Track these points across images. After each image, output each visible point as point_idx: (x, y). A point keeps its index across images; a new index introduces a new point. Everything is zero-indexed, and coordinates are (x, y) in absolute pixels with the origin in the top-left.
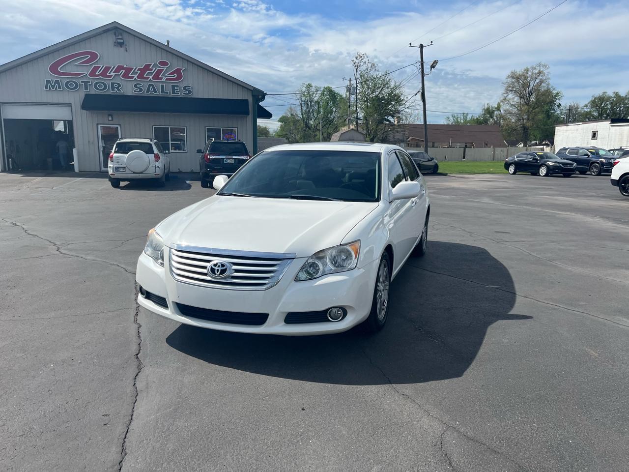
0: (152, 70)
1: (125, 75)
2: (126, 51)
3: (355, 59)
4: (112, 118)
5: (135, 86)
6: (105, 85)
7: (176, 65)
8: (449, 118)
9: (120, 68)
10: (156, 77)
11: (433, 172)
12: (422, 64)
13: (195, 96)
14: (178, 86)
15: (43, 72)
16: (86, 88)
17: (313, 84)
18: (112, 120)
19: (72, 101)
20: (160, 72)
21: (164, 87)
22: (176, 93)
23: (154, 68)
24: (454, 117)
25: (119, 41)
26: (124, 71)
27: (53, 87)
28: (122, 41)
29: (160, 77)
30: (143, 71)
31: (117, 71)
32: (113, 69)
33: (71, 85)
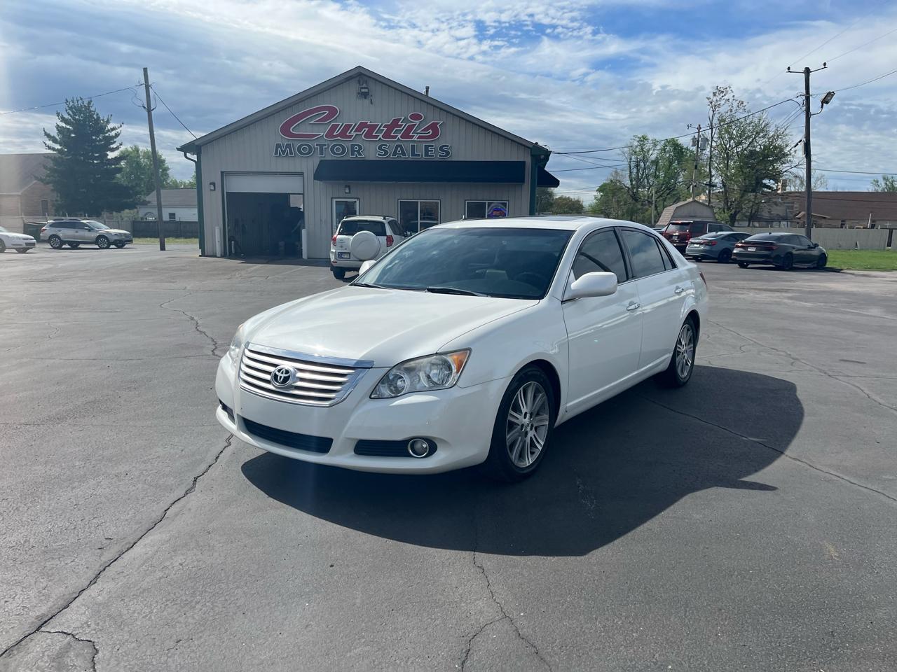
0: (402, 125)
1: (369, 135)
2: (372, 103)
3: (711, 95)
4: (349, 189)
5: (380, 148)
6: (343, 147)
7: (431, 118)
8: (877, 182)
9: (363, 125)
10: (406, 135)
11: (815, 265)
12: (808, 99)
13: (455, 159)
14: (433, 146)
15: (272, 135)
16: (321, 154)
17: (650, 137)
18: (350, 193)
19: (304, 170)
20: (410, 128)
21: (416, 148)
22: (430, 156)
23: (404, 124)
24: (887, 180)
25: (363, 90)
26: (367, 129)
27: (283, 153)
28: (366, 90)
29: (411, 134)
30: (390, 128)
31: (359, 129)
32: (354, 127)
33: (304, 149)
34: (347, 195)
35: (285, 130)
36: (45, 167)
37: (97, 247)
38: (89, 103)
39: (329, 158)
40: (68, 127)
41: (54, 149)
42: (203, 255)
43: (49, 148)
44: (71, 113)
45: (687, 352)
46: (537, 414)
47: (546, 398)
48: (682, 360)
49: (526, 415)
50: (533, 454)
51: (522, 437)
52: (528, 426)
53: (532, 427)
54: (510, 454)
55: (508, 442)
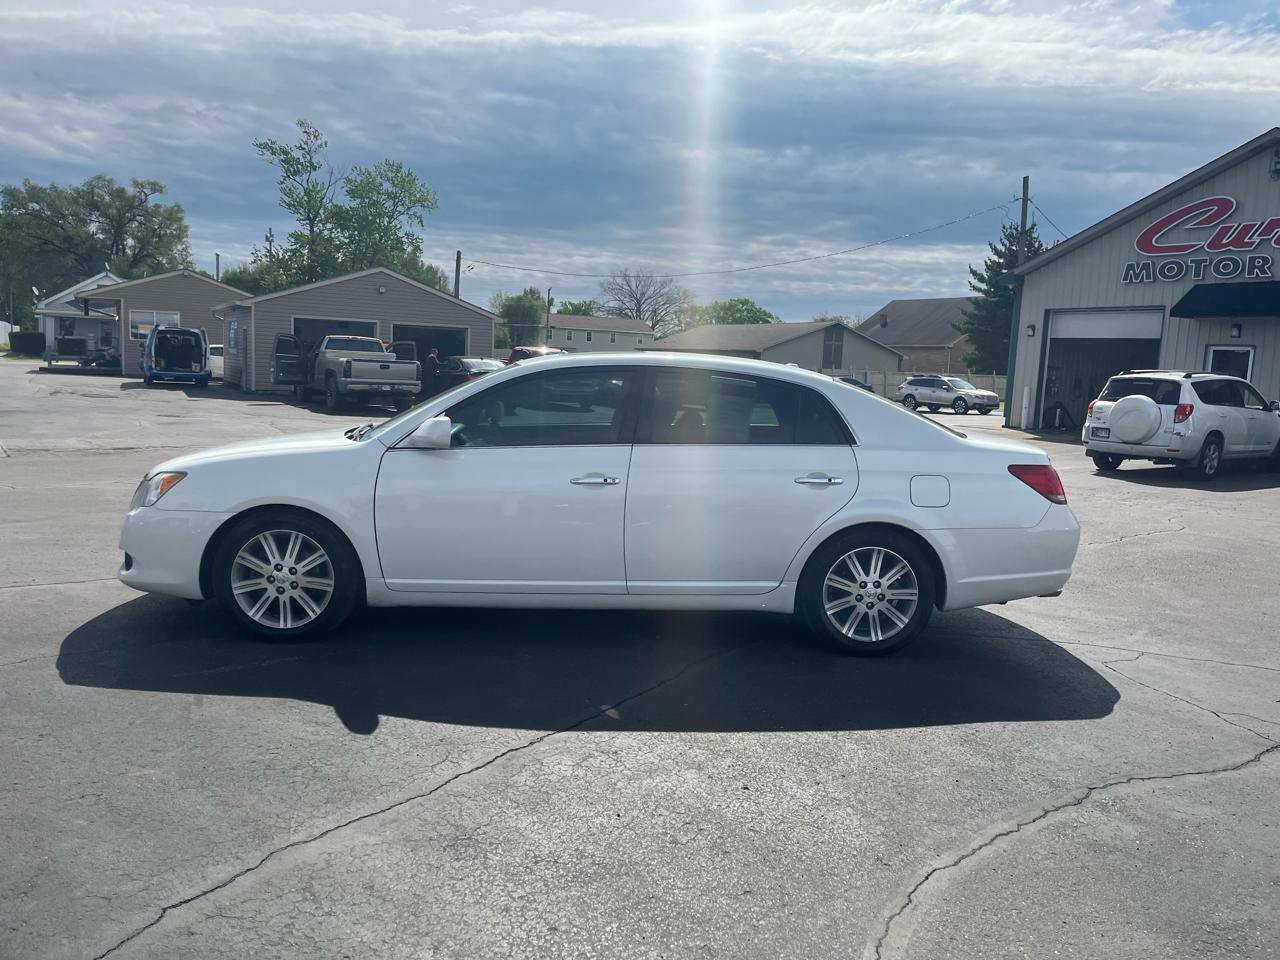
4: (1240, 331)
6: (1236, 263)
9: (1273, 225)
15: (1125, 250)
16: (1197, 274)
18: (1239, 336)
19: (1167, 302)
25: (1278, 166)
31: (1268, 231)
32: (1259, 228)
33: (1170, 270)
34: (1235, 341)
35: (1144, 243)
37: (953, 411)
38: (1032, 228)
39: (1208, 281)
40: (1001, 261)
41: (979, 290)
42: (1007, 426)
43: (975, 288)
44: (1007, 243)
45: (882, 597)
46: (309, 573)
47: (326, 557)
48: (862, 608)
49: (278, 568)
50: (301, 619)
51: (272, 592)
52: (284, 582)
53: (294, 585)
54: (243, 604)
55: (238, 588)
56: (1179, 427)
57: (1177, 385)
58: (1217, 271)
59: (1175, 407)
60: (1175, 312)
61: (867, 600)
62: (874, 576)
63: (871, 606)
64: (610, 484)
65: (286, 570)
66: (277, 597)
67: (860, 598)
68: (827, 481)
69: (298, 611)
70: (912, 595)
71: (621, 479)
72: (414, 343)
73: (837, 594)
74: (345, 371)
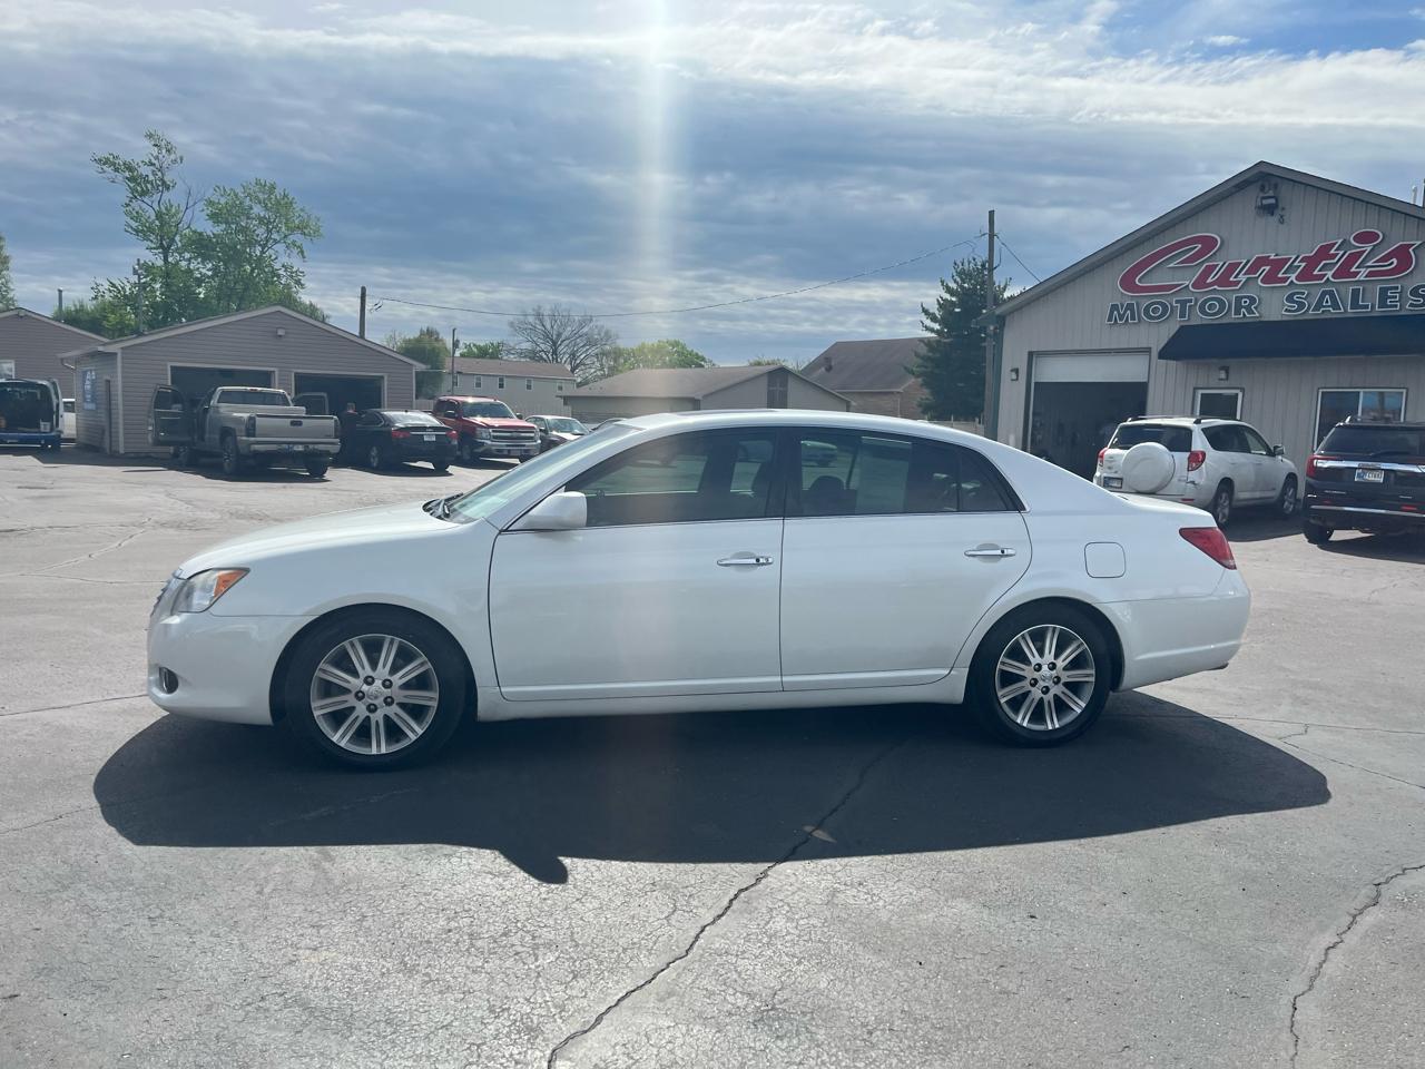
0: (1335, 256)
1: (1270, 278)
2: (1282, 222)
4: (1227, 372)
5: (1290, 298)
6: (1221, 303)
7: (1400, 236)
9: (1261, 262)
10: (1344, 272)
14: (1397, 288)
15: (1107, 290)
16: (1182, 315)
18: (1227, 379)
19: (1152, 344)
20: (1354, 258)
22: (1391, 306)
23: (1342, 252)
25: (1265, 202)
26: (1268, 268)
28: (1273, 201)
29: (1353, 269)
30: (1311, 262)
31: (1254, 269)
32: (1244, 267)
33: (1155, 310)
34: (1223, 384)
35: (1128, 282)
36: (917, 355)
39: (1193, 322)
40: (954, 299)
41: (932, 330)
43: (927, 328)
44: (958, 279)
45: (1057, 680)
46: (406, 686)
47: (429, 665)
48: (1037, 693)
49: (369, 681)
50: (398, 741)
51: (361, 710)
52: (376, 697)
53: (389, 701)
54: (325, 727)
55: (319, 709)
56: (1193, 475)
57: (1188, 432)
58: (1202, 310)
59: (1188, 454)
60: (1163, 355)
61: (1042, 684)
62: (1049, 657)
63: (1046, 690)
64: (763, 564)
65: (378, 683)
66: (368, 717)
67: (1034, 682)
68: (999, 552)
69: (394, 732)
70: (1088, 676)
71: (774, 558)
72: (325, 395)
73: (1009, 679)
74: (247, 429)
